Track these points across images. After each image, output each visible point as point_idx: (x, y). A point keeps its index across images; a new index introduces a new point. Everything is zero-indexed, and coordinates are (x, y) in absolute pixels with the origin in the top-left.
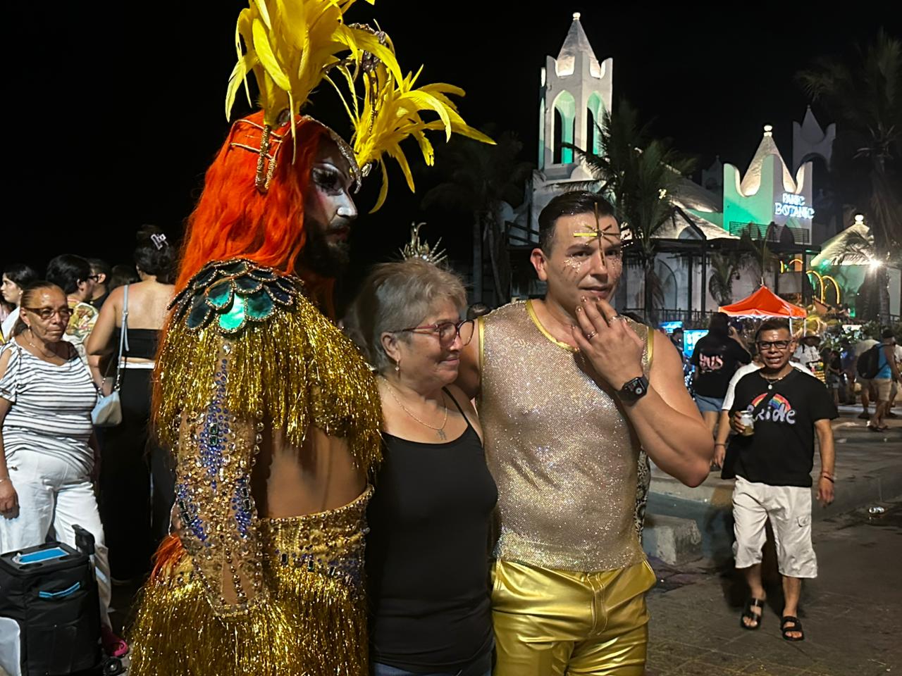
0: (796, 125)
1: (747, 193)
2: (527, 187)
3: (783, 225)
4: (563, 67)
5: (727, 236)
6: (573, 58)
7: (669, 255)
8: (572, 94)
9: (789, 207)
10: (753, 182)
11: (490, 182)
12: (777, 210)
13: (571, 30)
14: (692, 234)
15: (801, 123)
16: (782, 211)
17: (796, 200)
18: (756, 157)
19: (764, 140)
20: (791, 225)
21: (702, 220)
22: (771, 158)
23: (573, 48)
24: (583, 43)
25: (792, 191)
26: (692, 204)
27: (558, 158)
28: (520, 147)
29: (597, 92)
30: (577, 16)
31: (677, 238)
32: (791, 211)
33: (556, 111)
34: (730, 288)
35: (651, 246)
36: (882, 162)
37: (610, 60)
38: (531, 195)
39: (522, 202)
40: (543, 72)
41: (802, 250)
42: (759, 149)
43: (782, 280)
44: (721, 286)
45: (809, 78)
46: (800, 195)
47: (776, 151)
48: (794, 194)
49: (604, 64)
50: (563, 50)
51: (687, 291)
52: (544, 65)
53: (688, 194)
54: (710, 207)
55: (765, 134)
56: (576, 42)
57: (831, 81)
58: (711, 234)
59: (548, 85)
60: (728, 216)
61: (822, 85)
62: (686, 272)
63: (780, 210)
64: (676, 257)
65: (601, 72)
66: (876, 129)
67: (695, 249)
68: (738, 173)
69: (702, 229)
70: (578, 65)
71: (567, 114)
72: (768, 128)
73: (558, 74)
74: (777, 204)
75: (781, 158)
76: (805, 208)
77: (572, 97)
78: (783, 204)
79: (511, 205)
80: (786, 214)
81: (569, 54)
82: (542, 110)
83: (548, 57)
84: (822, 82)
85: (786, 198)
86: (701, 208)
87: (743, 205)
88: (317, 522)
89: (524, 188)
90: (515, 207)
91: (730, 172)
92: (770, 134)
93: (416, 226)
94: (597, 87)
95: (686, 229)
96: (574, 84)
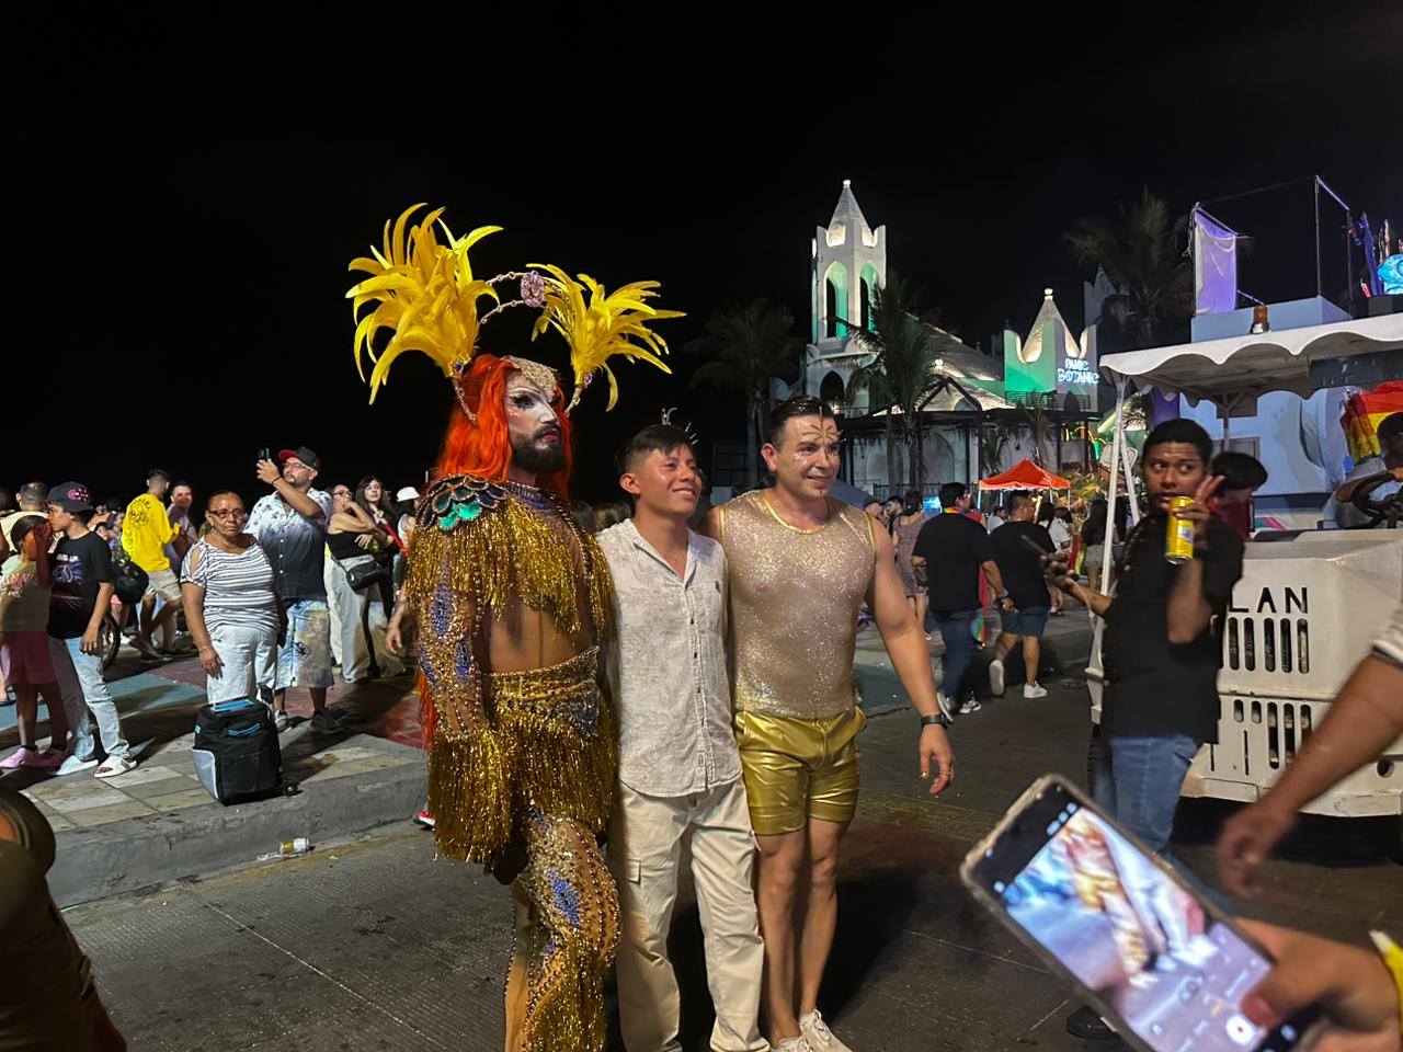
0: (1087, 285)
1: (1029, 360)
2: (801, 363)
3: (1065, 393)
4: (834, 237)
5: (1004, 406)
6: (844, 228)
7: (946, 427)
8: (844, 264)
9: (1072, 373)
10: (1035, 349)
11: (757, 360)
12: (1060, 376)
13: (842, 198)
14: (968, 405)
15: (1093, 283)
16: (1065, 377)
17: (1079, 365)
18: (1037, 322)
19: (1045, 304)
20: (1076, 392)
21: (981, 389)
22: (1051, 322)
23: (845, 217)
24: (854, 210)
25: (1075, 356)
26: (973, 373)
27: (832, 332)
28: (792, 322)
29: (870, 262)
30: (847, 183)
31: (952, 409)
32: (1075, 377)
33: (829, 282)
34: (998, 459)
35: (913, 420)
36: (1149, 325)
37: (883, 228)
38: (805, 370)
39: (797, 378)
40: (814, 243)
41: (1085, 417)
42: (1040, 314)
43: (1064, 449)
44: (990, 457)
45: (1074, 240)
46: (1083, 360)
47: (1057, 315)
48: (1077, 359)
49: (876, 232)
50: (834, 220)
51: (964, 464)
52: (815, 236)
53: (969, 363)
54: (993, 376)
55: (1046, 298)
56: (847, 211)
57: (1095, 244)
58: (987, 404)
59: (819, 256)
60: (1010, 385)
61: (1086, 249)
62: (963, 445)
63: (1063, 376)
64: (953, 429)
65: (873, 240)
66: (1141, 292)
67: (970, 420)
68: (1018, 340)
69: (980, 399)
70: (850, 237)
71: (839, 284)
72: (1048, 291)
73: (830, 245)
74: (1059, 370)
75: (1063, 322)
76: (1089, 373)
77: (843, 267)
78: (1066, 370)
79: (784, 380)
80: (1070, 380)
81: (841, 223)
82: (814, 282)
83: (819, 228)
84: (1087, 244)
85: (1069, 363)
86: (983, 378)
87: (1025, 372)
88: (535, 677)
89: (798, 364)
90: (789, 383)
91: (1011, 338)
92: (1051, 297)
93: (666, 412)
94: (870, 256)
95: (961, 401)
96: (845, 254)
